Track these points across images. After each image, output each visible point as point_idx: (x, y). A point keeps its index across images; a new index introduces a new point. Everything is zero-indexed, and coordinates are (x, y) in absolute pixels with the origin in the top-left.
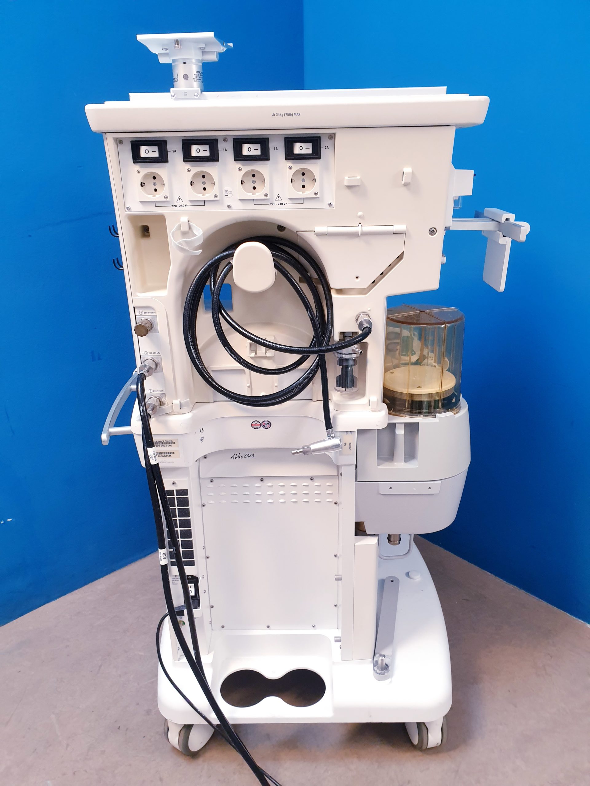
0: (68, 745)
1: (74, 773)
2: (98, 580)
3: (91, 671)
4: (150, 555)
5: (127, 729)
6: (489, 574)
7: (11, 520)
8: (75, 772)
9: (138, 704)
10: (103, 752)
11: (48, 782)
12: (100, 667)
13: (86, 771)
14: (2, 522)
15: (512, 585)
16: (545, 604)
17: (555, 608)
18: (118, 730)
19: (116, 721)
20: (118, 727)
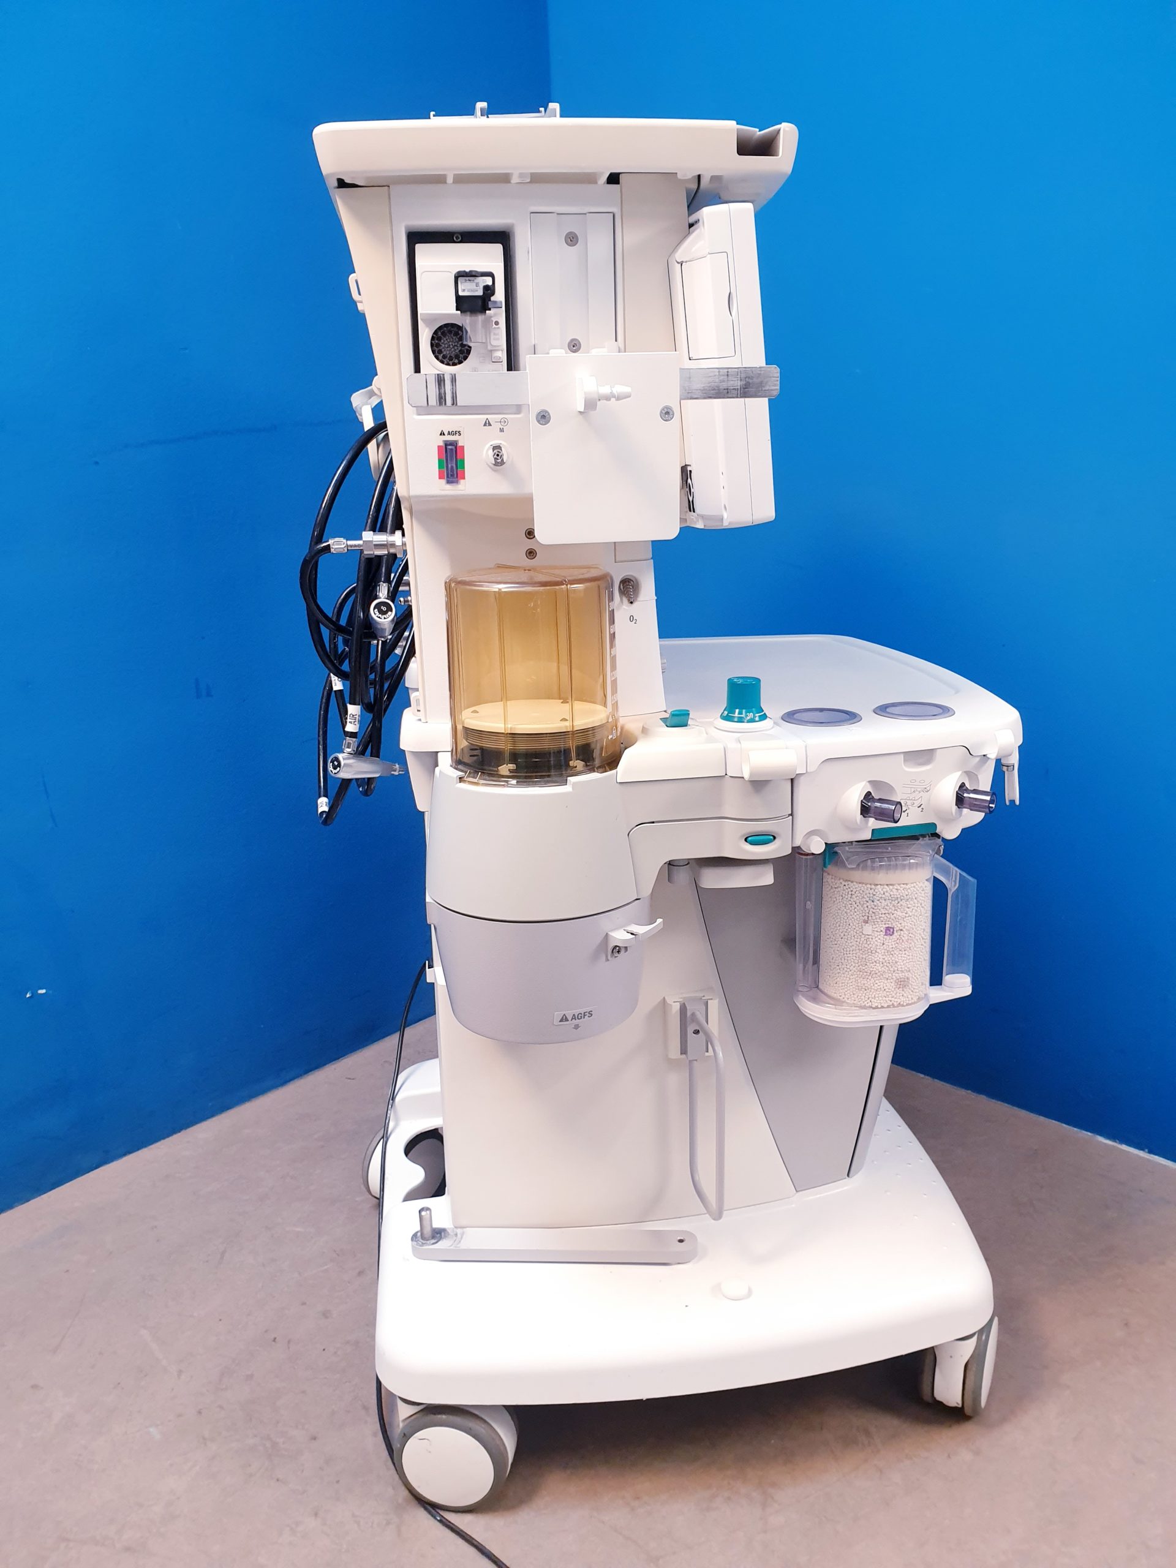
0: (180, 1372)
1: (200, 1412)
2: (199, 1126)
3: (207, 1261)
4: (292, 1082)
5: (289, 1342)
6: (922, 1076)
7: (44, 991)
8: (201, 1409)
9: (304, 1304)
10: (250, 1377)
11: (151, 1430)
12: (223, 1253)
13: (221, 1407)
14: (28, 996)
15: (963, 1090)
16: (1023, 1113)
17: (1042, 1118)
18: (274, 1343)
19: (266, 1331)
20: (273, 1339)
